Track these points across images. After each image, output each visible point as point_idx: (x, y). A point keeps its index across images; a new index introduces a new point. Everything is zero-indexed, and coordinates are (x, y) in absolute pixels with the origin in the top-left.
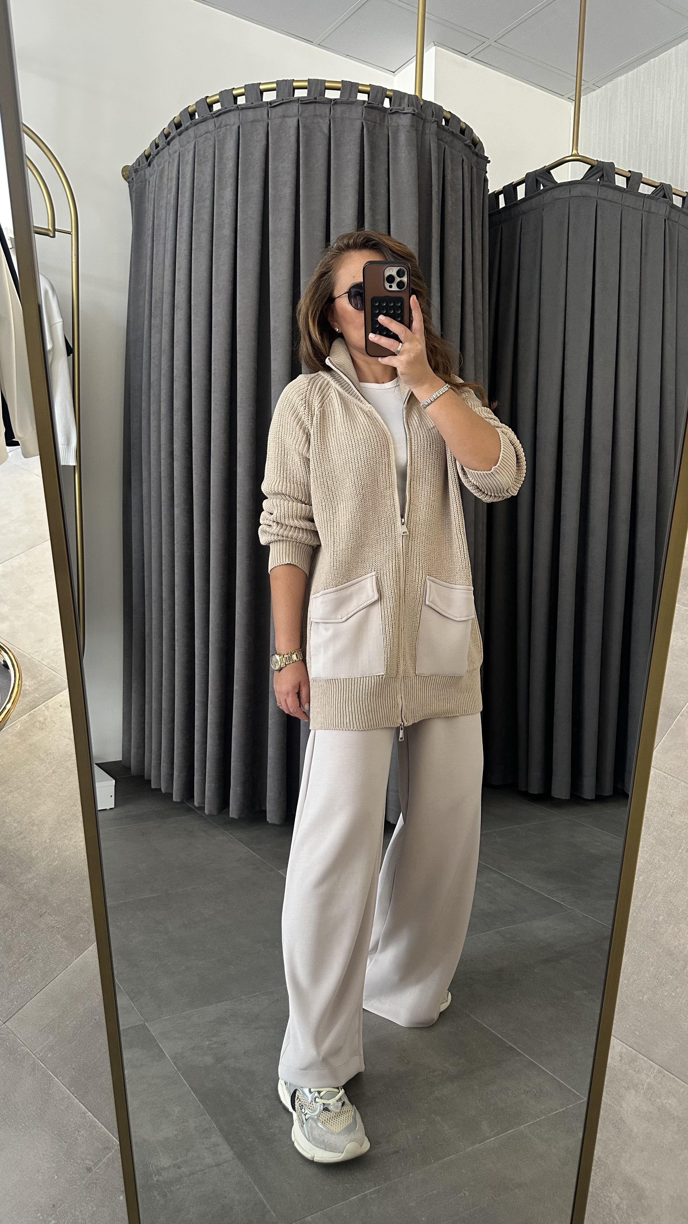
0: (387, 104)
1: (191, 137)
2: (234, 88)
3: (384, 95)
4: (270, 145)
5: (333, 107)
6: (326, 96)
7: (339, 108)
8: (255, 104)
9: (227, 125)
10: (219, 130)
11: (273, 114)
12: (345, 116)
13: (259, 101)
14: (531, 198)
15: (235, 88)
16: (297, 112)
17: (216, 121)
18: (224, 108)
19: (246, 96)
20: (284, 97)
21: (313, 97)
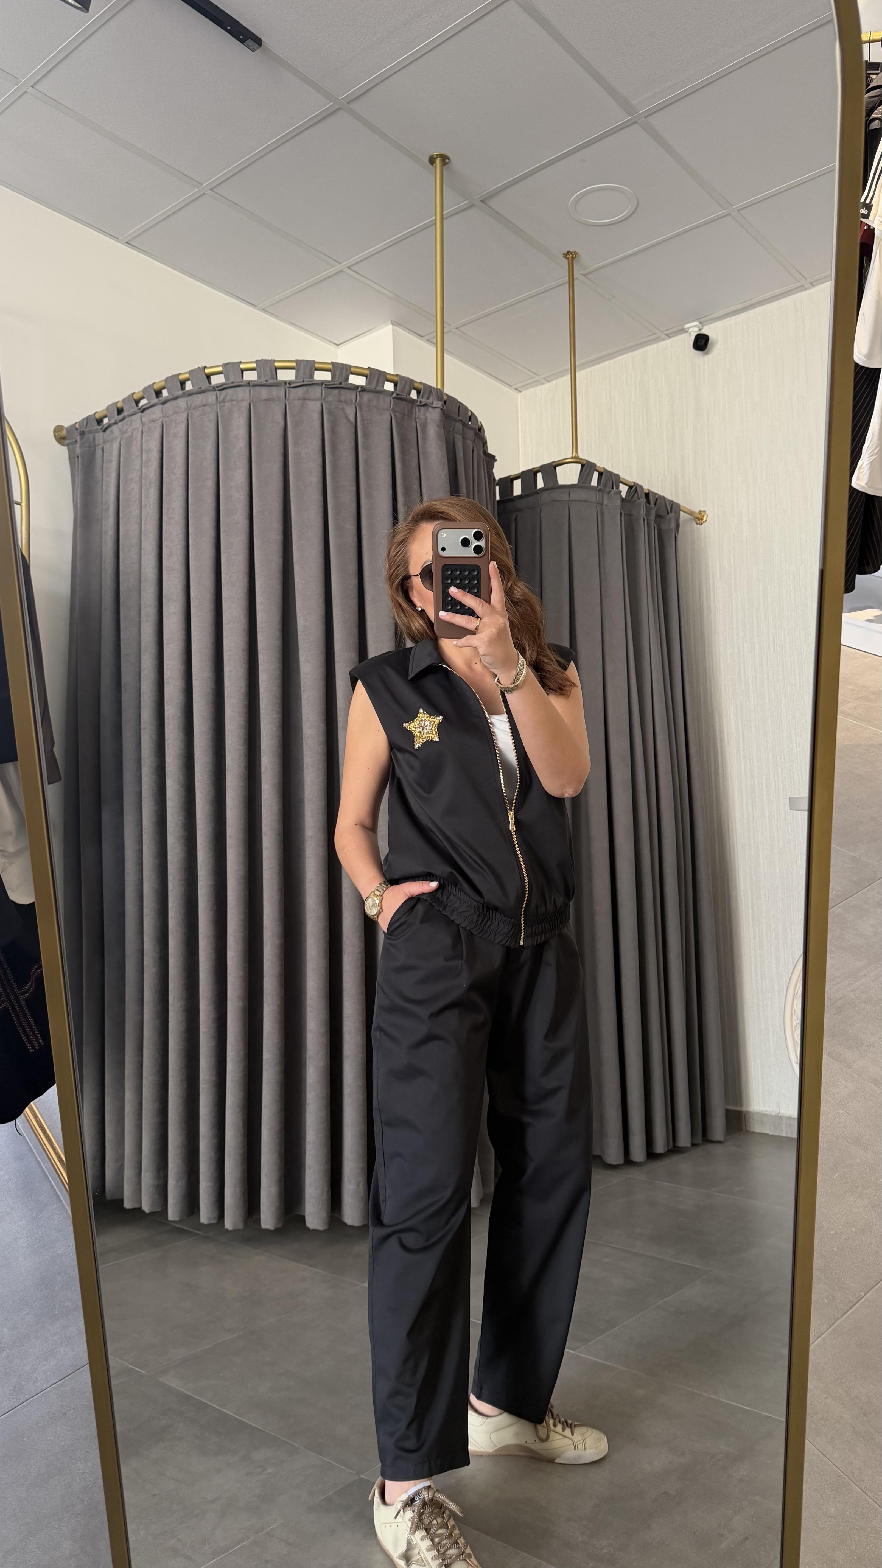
0: (414, 395)
3: (412, 387)
4: (289, 426)
5: (360, 393)
6: (350, 381)
7: (366, 397)
8: (270, 382)
9: (232, 400)
10: (222, 404)
11: (292, 396)
12: (372, 404)
13: (274, 379)
14: (528, 496)
15: (243, 361)
16: (320, 395)
17: (217, 394)
18: (228, 382)
19: (257, 372)
20: (304, 378)
21: (337, 381)
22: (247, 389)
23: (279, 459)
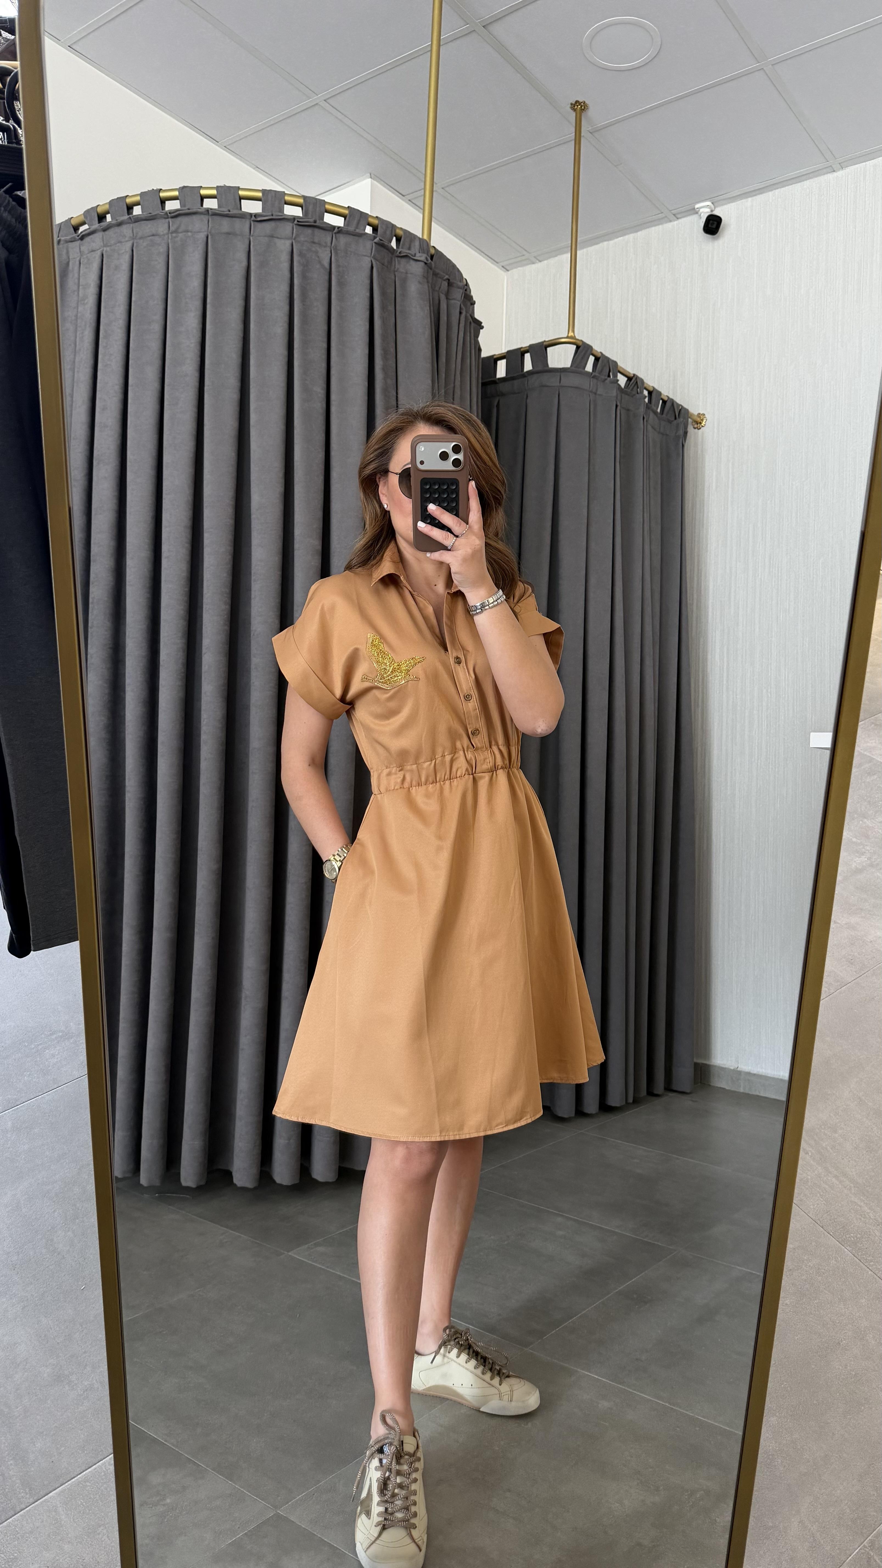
0: (394, 244)
1: (125, 237)
2: (201, 187)
3: (393, 233)
4: (253, 267)
5: (335, 236)
6: (325, 220)
7: (343, 240)
8: (233, 211)
9: (188, 232)
10: (174, 235)
11: (257, 232)
12: (349, 249)
13: (238, 209)
14: (513, 379)
16: (291, 233)
17: (169, 222)
18: (183, 208)
19: (218, 200)
20: (272, 211)
21: (311, 219)
22: (205, 218)
23: (239, 303)
